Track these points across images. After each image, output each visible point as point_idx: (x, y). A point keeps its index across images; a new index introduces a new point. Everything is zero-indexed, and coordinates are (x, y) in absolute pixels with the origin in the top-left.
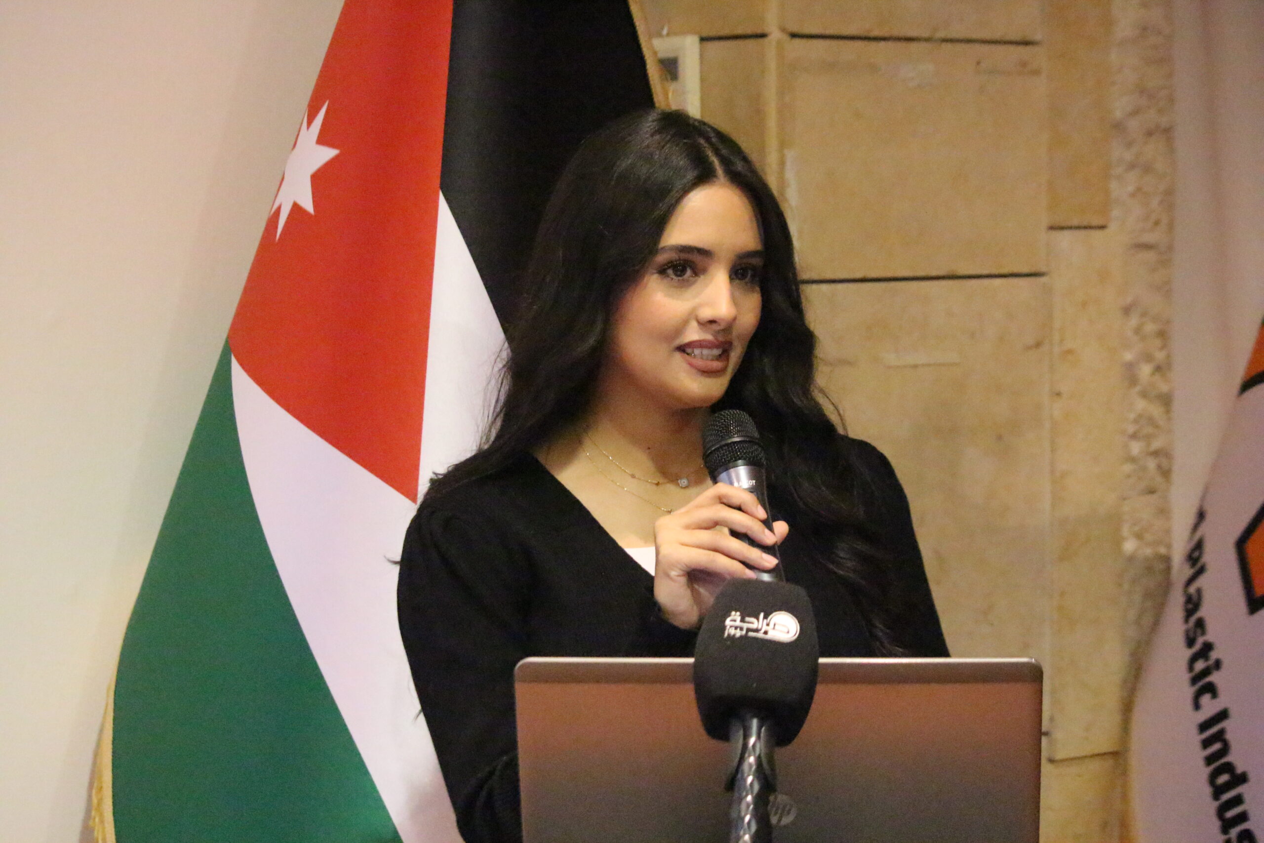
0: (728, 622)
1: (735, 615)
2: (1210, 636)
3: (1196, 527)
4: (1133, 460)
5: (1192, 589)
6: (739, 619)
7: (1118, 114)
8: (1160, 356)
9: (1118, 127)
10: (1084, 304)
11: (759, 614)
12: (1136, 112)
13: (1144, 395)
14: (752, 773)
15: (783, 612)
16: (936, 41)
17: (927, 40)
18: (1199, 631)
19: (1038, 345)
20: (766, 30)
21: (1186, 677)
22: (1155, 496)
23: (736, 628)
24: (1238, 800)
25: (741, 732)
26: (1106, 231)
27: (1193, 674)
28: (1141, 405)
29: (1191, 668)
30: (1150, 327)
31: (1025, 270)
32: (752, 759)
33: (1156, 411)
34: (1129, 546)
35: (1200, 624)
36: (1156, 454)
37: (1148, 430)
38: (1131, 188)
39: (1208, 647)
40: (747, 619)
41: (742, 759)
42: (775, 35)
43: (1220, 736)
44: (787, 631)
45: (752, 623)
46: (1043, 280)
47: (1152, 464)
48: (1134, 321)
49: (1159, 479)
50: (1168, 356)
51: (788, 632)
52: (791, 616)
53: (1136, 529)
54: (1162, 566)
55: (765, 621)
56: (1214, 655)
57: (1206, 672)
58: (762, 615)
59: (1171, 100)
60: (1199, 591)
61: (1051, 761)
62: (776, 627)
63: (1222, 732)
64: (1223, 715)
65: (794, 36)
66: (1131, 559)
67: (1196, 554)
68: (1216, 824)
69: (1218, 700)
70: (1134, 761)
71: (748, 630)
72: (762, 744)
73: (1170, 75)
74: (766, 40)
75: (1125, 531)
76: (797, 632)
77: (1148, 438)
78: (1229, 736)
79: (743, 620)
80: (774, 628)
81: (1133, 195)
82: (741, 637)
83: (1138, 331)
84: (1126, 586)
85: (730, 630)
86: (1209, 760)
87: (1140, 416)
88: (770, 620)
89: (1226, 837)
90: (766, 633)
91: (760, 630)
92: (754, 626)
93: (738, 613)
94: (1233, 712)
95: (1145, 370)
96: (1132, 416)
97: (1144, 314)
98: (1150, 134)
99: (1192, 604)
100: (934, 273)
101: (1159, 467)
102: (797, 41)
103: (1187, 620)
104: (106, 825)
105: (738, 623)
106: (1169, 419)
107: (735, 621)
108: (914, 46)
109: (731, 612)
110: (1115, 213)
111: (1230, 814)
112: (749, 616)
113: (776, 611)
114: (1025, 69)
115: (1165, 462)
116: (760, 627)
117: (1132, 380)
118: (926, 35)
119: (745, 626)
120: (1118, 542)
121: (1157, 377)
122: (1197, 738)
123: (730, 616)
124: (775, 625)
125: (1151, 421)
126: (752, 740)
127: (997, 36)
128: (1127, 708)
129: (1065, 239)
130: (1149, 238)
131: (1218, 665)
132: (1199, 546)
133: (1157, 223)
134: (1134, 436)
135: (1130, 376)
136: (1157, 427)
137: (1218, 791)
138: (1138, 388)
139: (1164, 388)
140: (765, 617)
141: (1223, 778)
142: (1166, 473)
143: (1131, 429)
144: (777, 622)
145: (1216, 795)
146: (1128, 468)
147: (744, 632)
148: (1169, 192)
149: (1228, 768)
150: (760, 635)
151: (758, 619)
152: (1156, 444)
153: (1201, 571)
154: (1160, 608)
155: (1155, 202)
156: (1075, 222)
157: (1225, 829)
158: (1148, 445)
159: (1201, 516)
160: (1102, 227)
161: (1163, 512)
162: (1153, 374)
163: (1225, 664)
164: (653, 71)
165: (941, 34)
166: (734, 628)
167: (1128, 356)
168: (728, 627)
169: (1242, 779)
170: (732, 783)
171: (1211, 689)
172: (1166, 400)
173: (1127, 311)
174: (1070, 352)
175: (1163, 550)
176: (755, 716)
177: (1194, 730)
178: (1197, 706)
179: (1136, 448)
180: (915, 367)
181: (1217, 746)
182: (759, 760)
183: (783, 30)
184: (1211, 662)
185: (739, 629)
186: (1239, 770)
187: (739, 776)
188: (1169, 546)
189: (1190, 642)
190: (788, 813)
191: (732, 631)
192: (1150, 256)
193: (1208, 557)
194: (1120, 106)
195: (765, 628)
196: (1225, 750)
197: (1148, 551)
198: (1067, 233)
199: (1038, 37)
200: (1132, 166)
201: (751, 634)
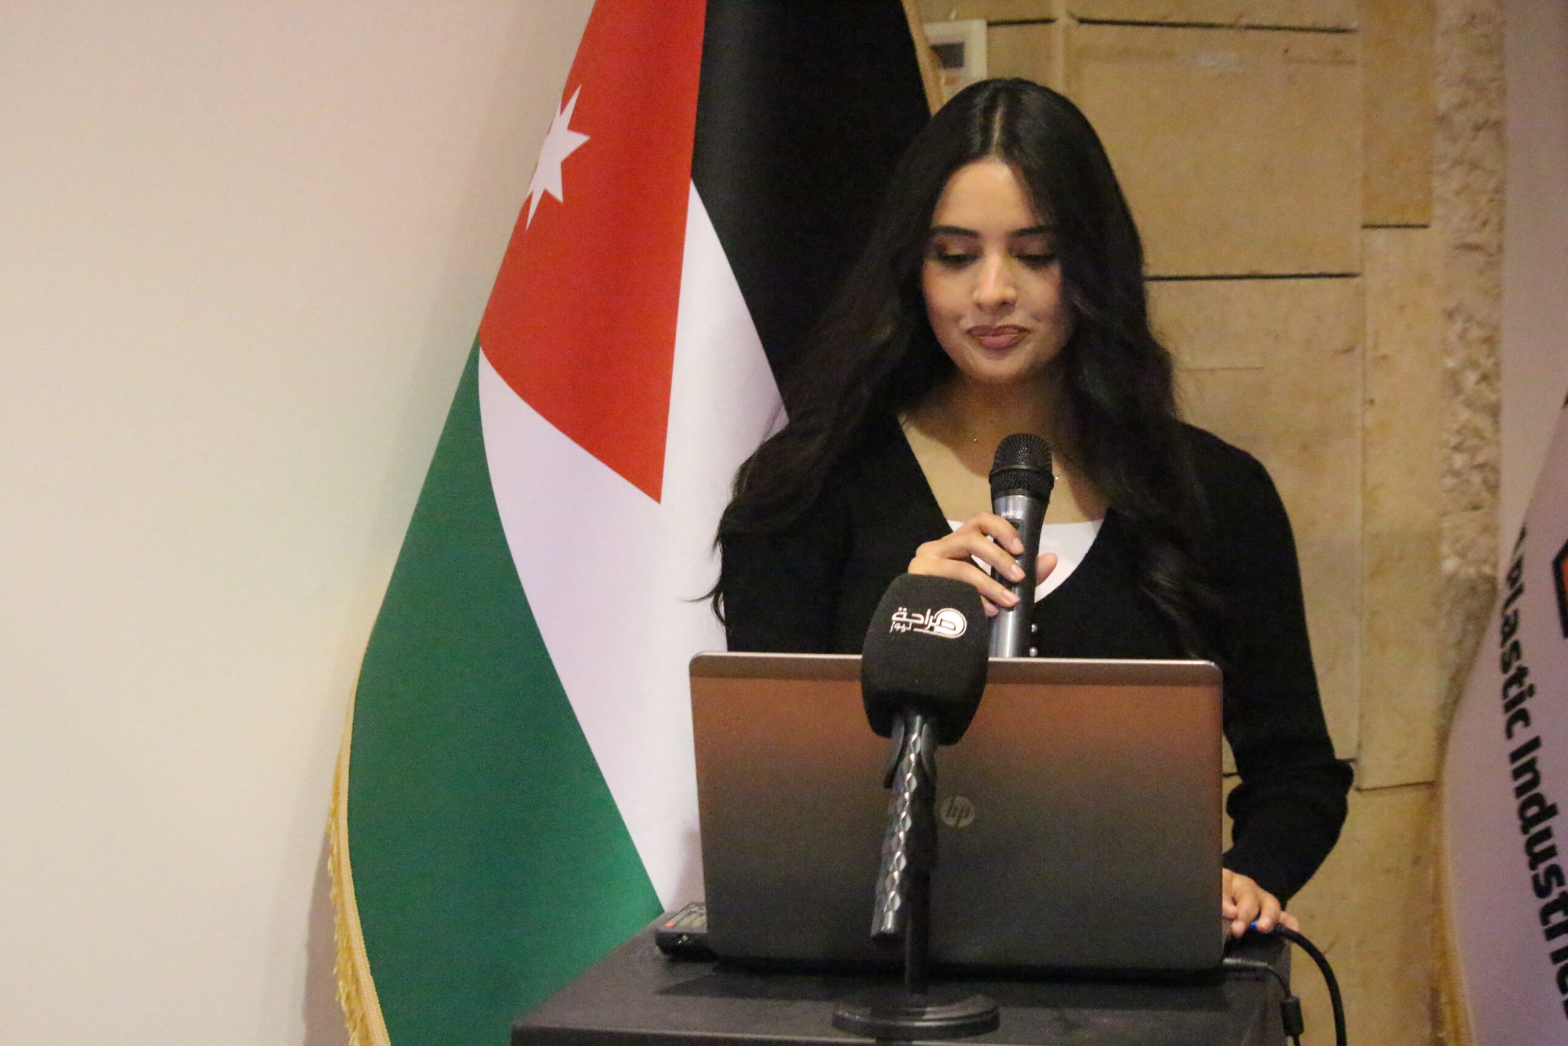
0: (894, 618)
1: (902, 611)
2: (1525, 661)
3: (1518, 544)
4: (1456, 474)
5: (1510, 611)
6: (905, 614)
7: (1442, 106)
8: (1487, 364)
9: (1443, 120)
10: (1402, 308)
11: (926, 611)
12: (1463, 105)
13: (1469, 404)
14: (911, 770)
15: (951, 609)
16: (1240, 27)
17: (1231, 27)
18: (1514, 655)
19: (1349, 350)
20: (1053, 15)
21: (1499, 703)
22: (1478, 513)
23: (902, 623)
24: (1547, 834)
25: (903, 729)
26: (1428, 230)
27: (1508, 700)
28: (1465, 415)
29: (1505, 694)
30: (1476, 333)
31: (1337, 270)
32: (912, 757)
33: (1483, 422)
34: (1450, 565)
35: (1516, 648)
36: (1481, 467)
37: (1473, 442)
38: (1455, 186)
39: (1522, 672)
40: (914, 615)
41: (902, 755)
42: (1063, 20)
43: (1530, 766)
44: (953, 628)
45: (918, 619)
46: (1356, 280)
47: (1476, 478)
48: (1458, 326)
49: (1485, 495)
50: (1497, 365)
51: (955, 629)
52: (959, 612)
53: (1458, 546)
54: (1487, 587)
55: (932, 617)
56: (1528, 681)
57: (1520, 698)
58: (929, 611)
59: (1503, 92)
60: (1516, 613)
61: (1359, 790)
62: (943, 623)
63: (1533, 762)
64: (1535, 744)
65: (1082, 21)
66: (1451, 578)
67: (1516, 573)
68: (1524, 859)
69: (1529, 728)
70: (1447, 791)
71: (914, 626)
72: (923, 740)
73: (1501, 67)
74: (1053, 26)
75: (1445, 548)
76: (964, 628)
77: (1473, 451)
78: (1539, 766)
79: (909, 616)
80: (940, 625)
81: (1458, 193)
82: (907, 632)
83: (1462, 336)
84: (1446, 607)
85: (895, 626)
86: (1520, 791)
87: (1465, 426)
88: (937, 616)
89: (1533, 873)
90: (932, 629)
91: (926, 626)
92: (921, 622)
93: (905, 609)
94: (1544, 742)
95: (1470, 378)
96: (1456, 426)
97: (1470, 319)
98: (1477, 128)
99: (1510, 627)
100: (1236, 271)
101: (1485, 481)
102: (1085, 27)
103: (1503, 643)
104: (341, 831)
105: (904, 619)
106: (1497, 431)
107: (901, 616)
108: (1215, 33)
109: (898, 608)
110: (1439, 211)
111: (1538, 848)
112: (917, 612)
113: (944, 607)
114: (1337, 58)
115: (1491, 477)
116: (926, 623)
117: (1457, 389)
118: (1228, 20)
119: (911, 621)
120: (1436, 560)
121: (1483, 385)
122: (1509, 768)
123: (897, 611)
124: (942, 620)
125: (1478, 433)
126: (914, 737)
127: (1308, 22)
128: (1443, 738)
129: (1380, 238)
130: (1473, 238)
131: (1531, 691)
132: (1518, 566)
133: (1485, 224)
134: (1457, 448)
135: (1453, 383)
136: (1482, 438)
137: (1527, 824)
138: (1461, 398)
139: (1493, 398)
140: (932, 614)
141: (1533, 811)
142: (1493, 488)
143: (1454, 440)
144: (944, 619)
145: (1525, 830)
146: (1449, 481)
147: (909, 628)
148: (1499, 190)
149: (1538, 800)
150: (926, 631)
151: (925, 615)
152: (1480, 459)
153: (1518, 592)
154: (1481, 631)
155: (1484, 199)
156: (1393, 220)
157: (1533, 866)
158: (1473, 457)
159: (1523, 534)
160: (1425, 226)
161: (1490, 529)
162: (1477, 383)
163: (1539, 689)
164: (924, 58)
165: (1245, 21)
166: (899, 624)
167: (1451, 363)
168: (894, 623)
169: (1551, 811)
170: (891, 779)
171: (1523, 717)
172: (1494, 412)
173: (1450, 315)
174: (1384, 357)
175: (1487, 570)
176: (918, 714)
177: (1506, 759)
178: (1509, 734)
179: (1459, 460)
180: (1212, 370)
181: (1527, 777)
182: (919, 755)
183: (1072, 15)
184: (1525, 688)
185: (904, 625)
186: (1549, 802)
187: (898, 772)
188: (1495, 566)
189: (1506, 666)
190: (967, 815)
191: (898, 627)
192: (1479, 258)
193: (1526, 578)
194: (1445, 99)
195: (931, 624)
196: (1535, 782)
197: (1472, 571)
198: (1383, 232)
199: (1354, 25)
200: (1456, 163)
201: (916, 630)
